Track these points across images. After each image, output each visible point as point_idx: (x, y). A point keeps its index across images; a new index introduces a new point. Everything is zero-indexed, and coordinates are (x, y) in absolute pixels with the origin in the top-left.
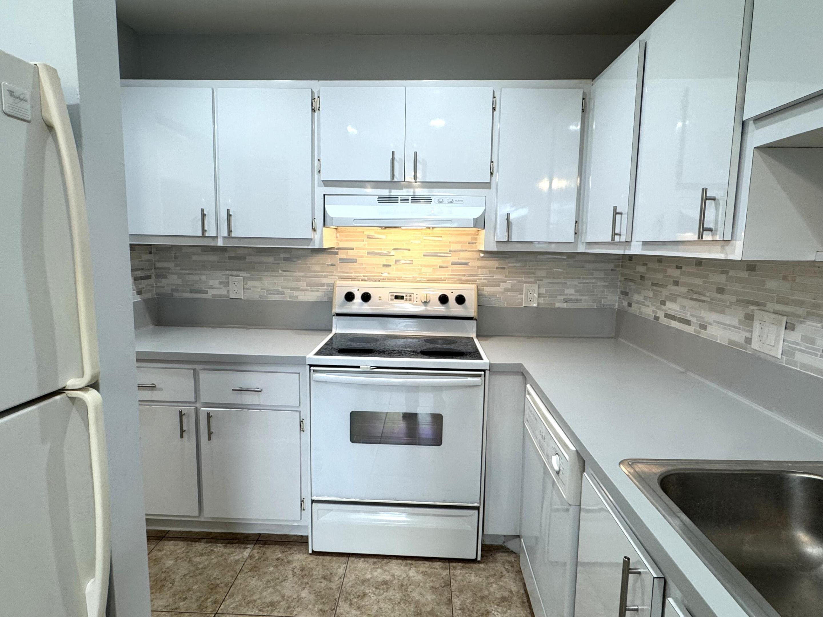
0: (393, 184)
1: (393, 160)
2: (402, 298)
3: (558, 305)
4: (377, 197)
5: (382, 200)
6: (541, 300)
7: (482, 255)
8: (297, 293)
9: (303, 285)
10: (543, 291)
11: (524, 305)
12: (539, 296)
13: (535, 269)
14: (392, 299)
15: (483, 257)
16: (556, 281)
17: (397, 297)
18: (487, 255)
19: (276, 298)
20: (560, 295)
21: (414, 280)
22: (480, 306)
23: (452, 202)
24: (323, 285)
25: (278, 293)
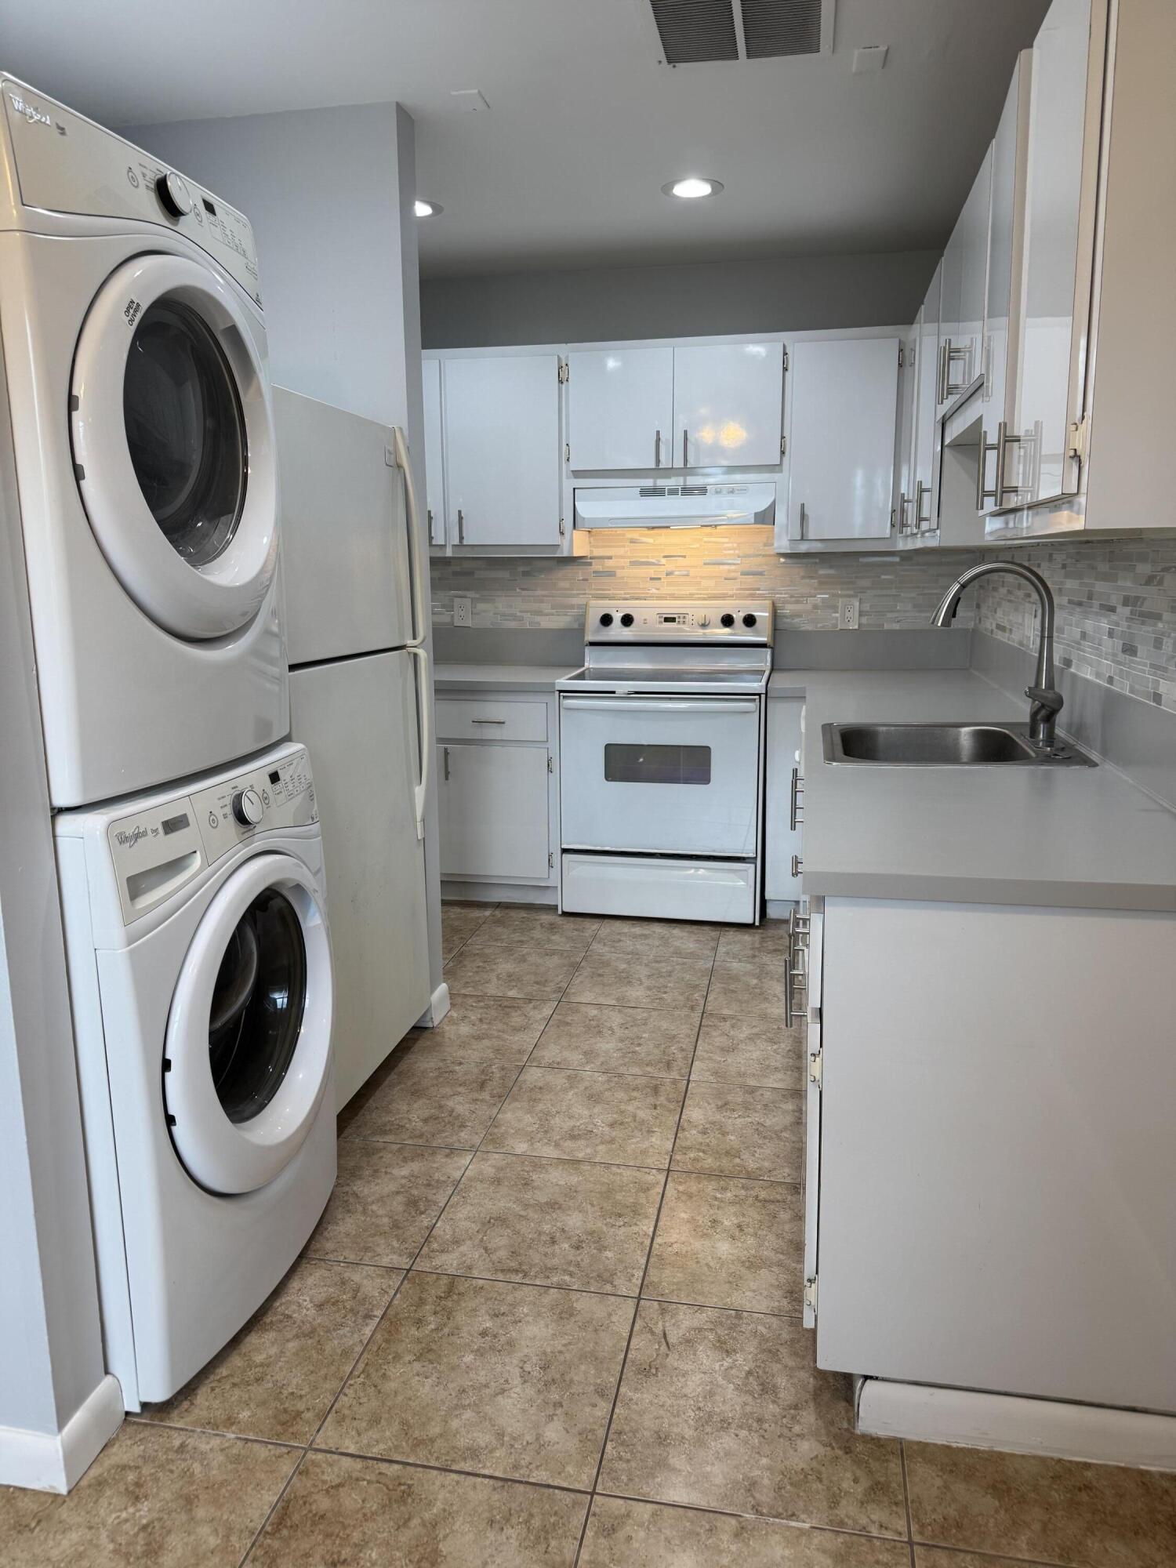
0: (658, 471)
1: (658, 440)
2: (673, 620)
3: (886, 627)
4: (639, 489)
5: (645, 492)
6: (864, 620)
7: (782, 560)
8: (538, 619)
9: (546, 607)
10: (867, 607)
11: (839, 628)
12: (861, 614)
13: (856, 577)
14: (660, 622)
15: (784, 563)
16: (884, 592)
17: (667, 620)
18: (789, 561)
19: (512, 625)
20: (892, 612)
21: (691, 597)
22: (775, 629)
23: (732, 492)
24: (572, 607)
25: (515, 618)
